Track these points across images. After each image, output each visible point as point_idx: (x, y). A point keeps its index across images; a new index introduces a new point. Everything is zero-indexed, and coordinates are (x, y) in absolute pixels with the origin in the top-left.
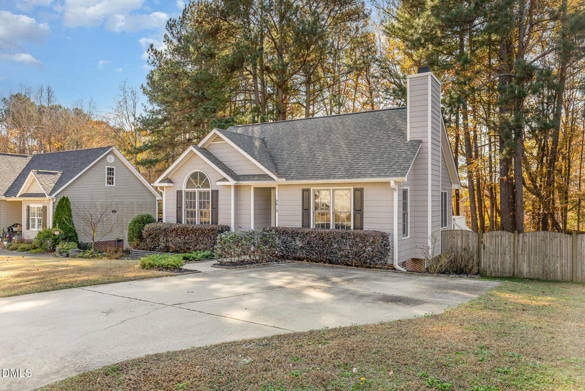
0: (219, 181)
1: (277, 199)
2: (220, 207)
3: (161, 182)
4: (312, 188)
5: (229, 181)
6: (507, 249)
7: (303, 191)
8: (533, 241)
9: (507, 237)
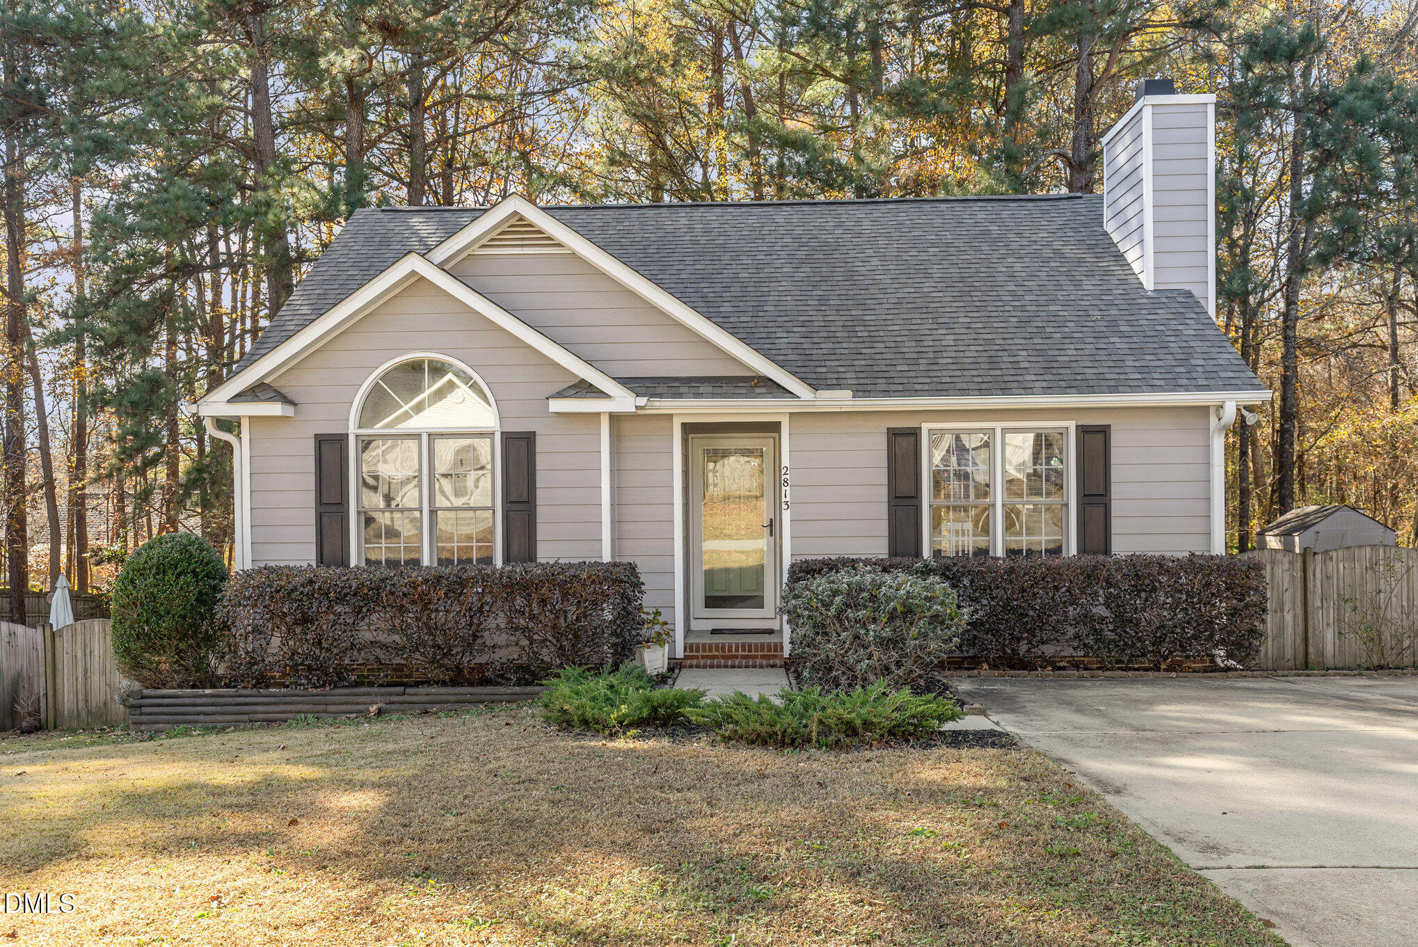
0: (560, 395)
1: (785, 461)
2: (543, 497)
3: (238, 398)
4: (925, 427)
5: (609, 396)
6: (1287, 596)
7: (894, 435)
8: (1348, 572)
9: (1286, 566)
